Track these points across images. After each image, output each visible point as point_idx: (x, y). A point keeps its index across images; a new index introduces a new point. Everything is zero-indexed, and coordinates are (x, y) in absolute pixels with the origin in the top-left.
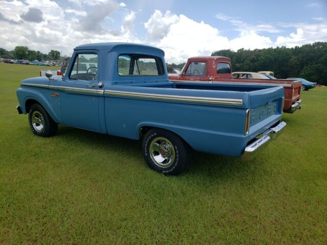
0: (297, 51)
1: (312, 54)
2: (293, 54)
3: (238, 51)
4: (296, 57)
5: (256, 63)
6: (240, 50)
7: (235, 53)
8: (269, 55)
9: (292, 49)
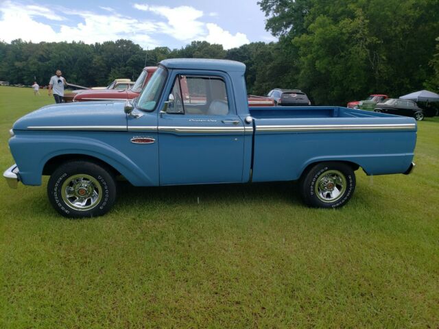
0: (98, 48)
1: (117, 54)
2: (95, 52)
3: (13, 42)
4: (100, 57)
5: (47, 63)
6: (16, 41)
7: (8, 45)
8: (63, 52)
9: (92, 45)
